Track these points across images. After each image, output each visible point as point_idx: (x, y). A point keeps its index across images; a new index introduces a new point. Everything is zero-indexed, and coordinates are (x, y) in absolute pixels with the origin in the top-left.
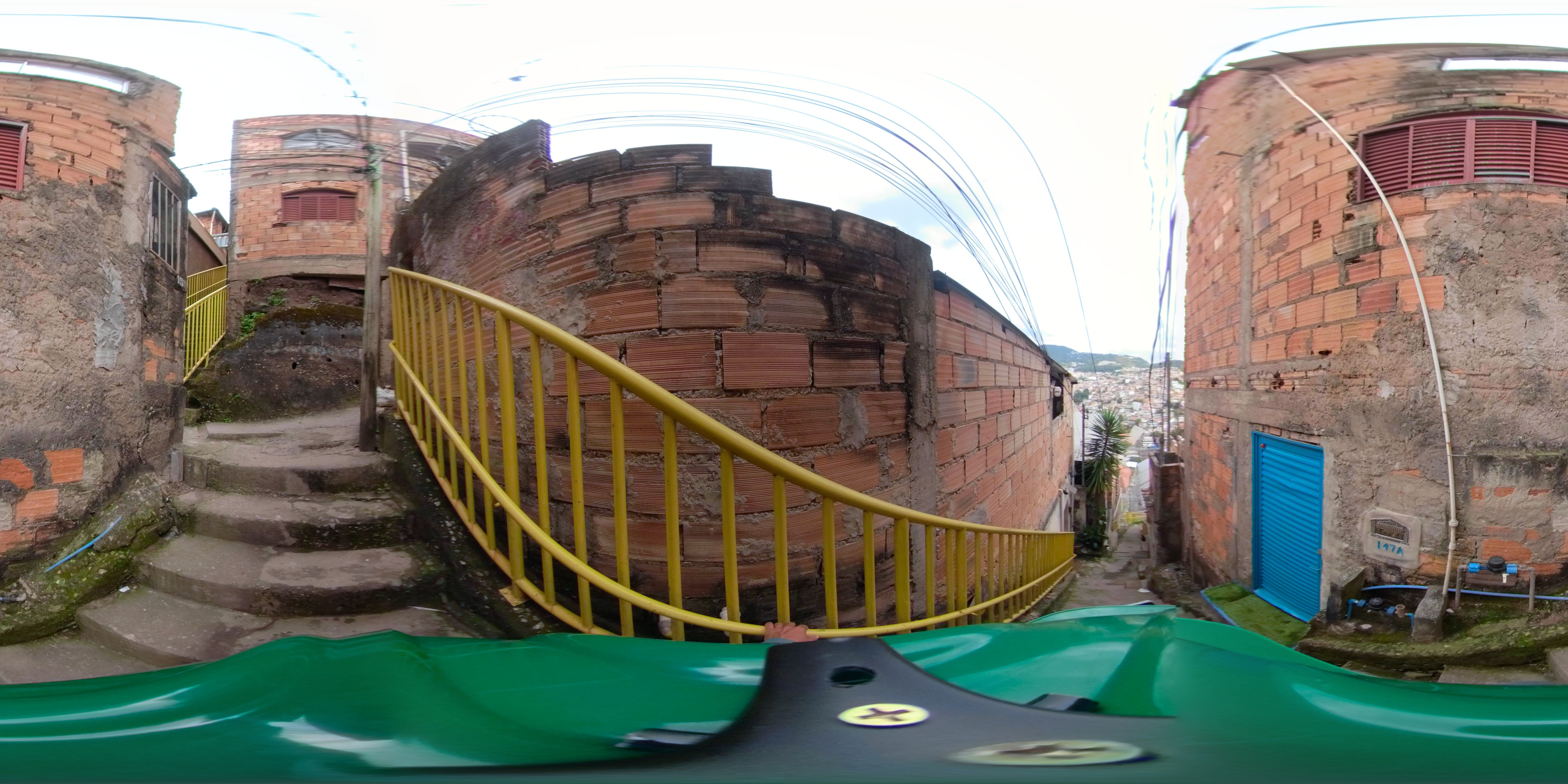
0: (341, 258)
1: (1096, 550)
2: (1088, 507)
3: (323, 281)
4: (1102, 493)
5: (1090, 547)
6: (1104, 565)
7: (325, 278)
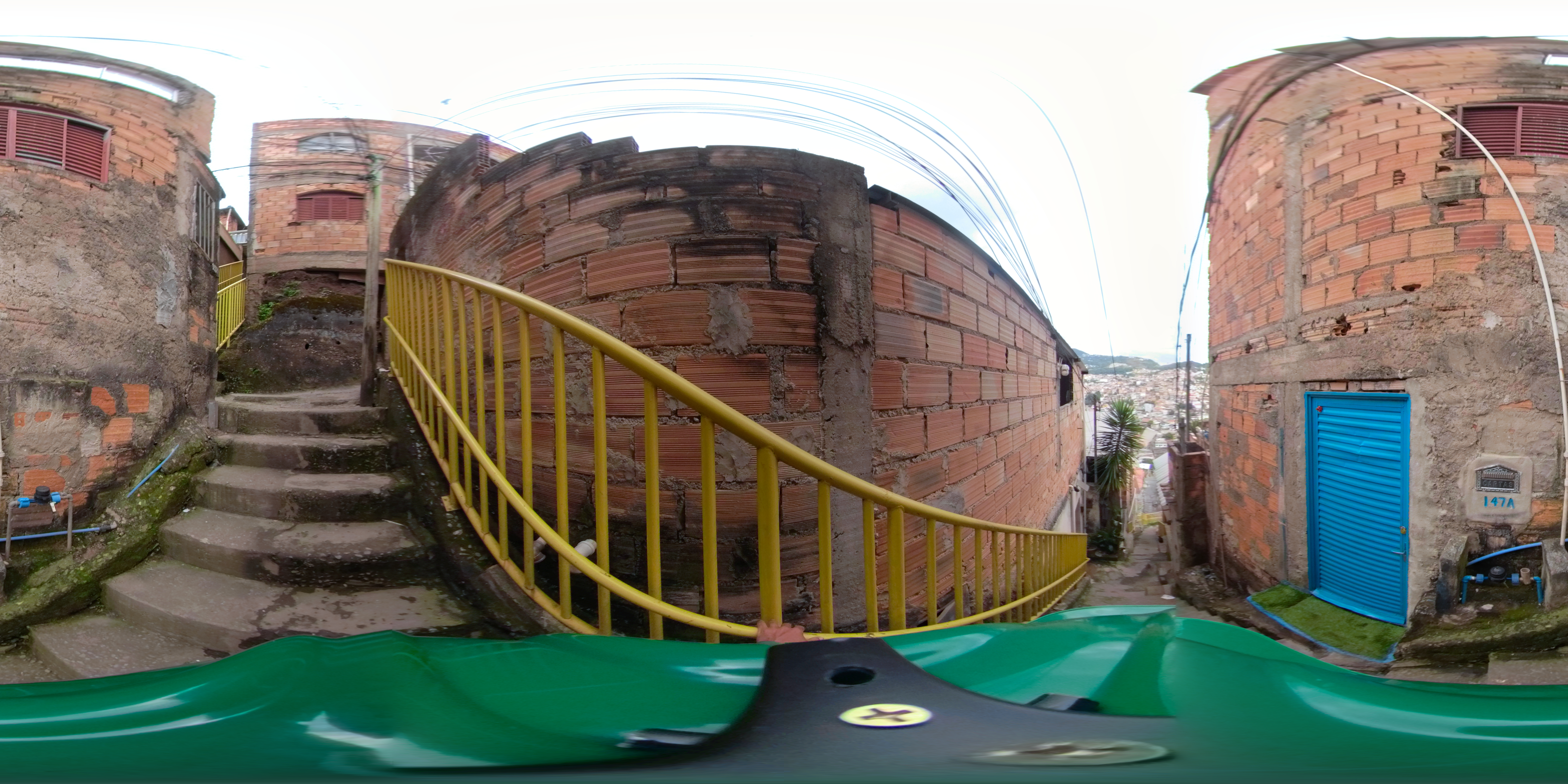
0: (350, 254)
3: (333, 275)
7: (335, 272)
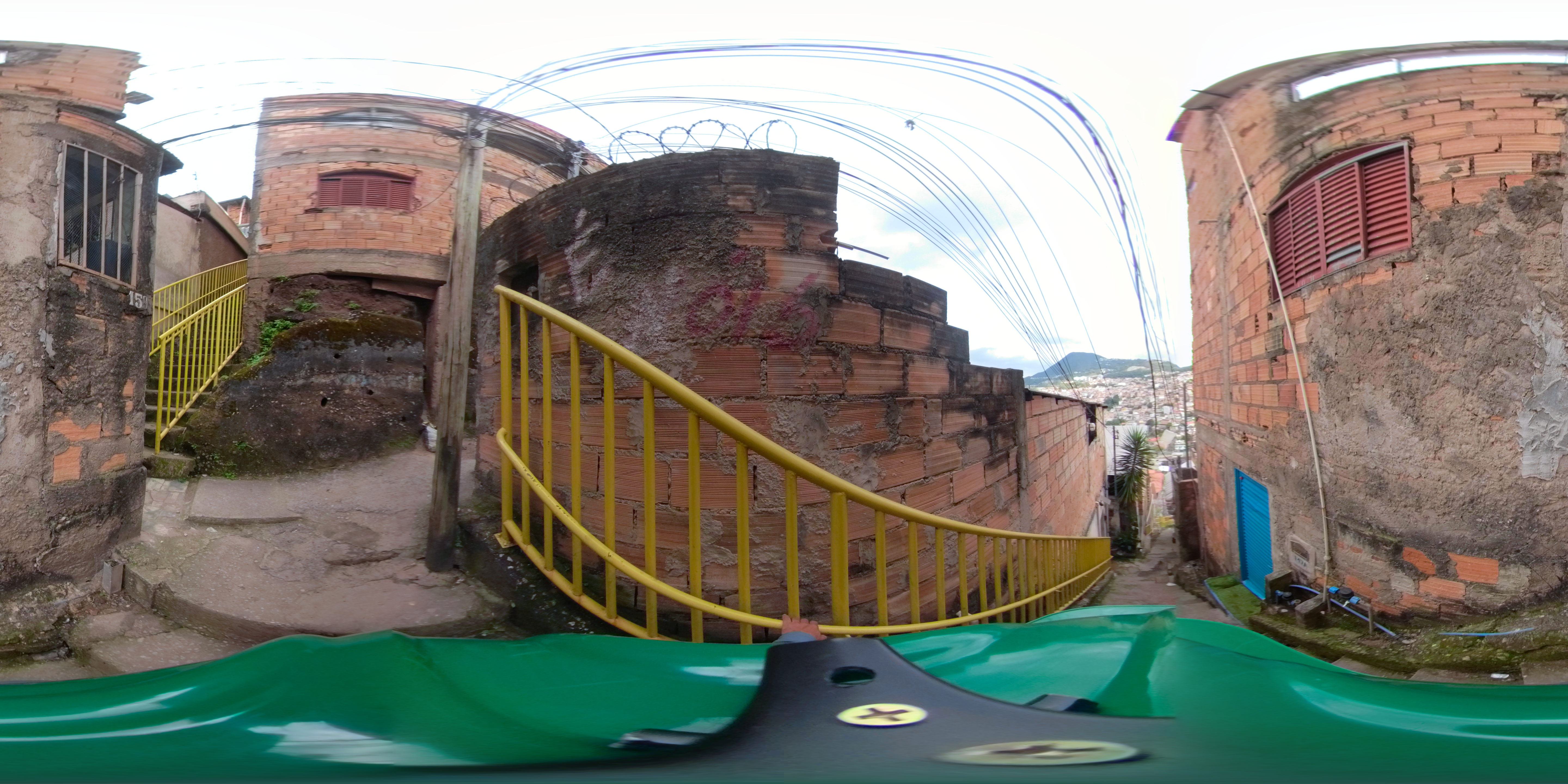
1: (1130, 552)
2: (1121, 515)
4: (1134, 502)
5: (1124, 549)
6: (1138, 565)
